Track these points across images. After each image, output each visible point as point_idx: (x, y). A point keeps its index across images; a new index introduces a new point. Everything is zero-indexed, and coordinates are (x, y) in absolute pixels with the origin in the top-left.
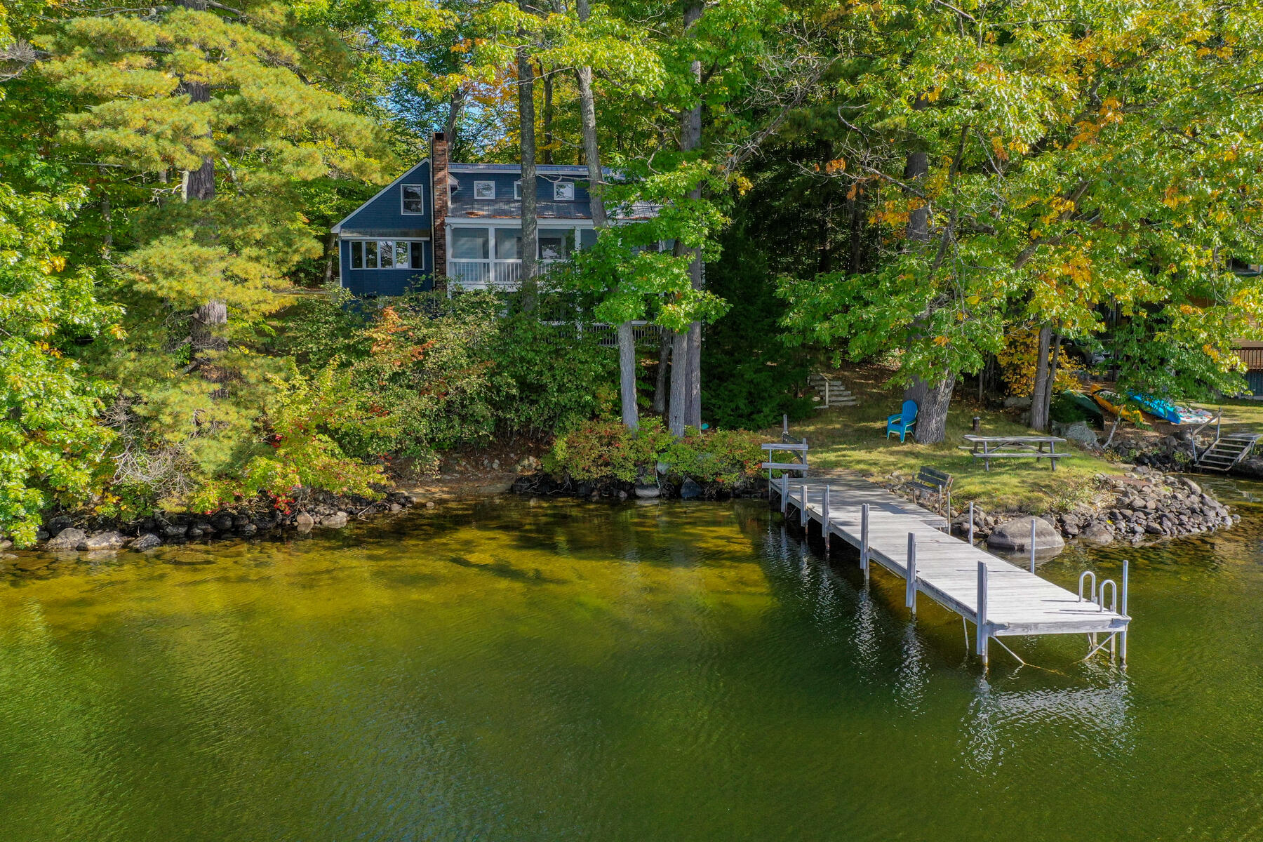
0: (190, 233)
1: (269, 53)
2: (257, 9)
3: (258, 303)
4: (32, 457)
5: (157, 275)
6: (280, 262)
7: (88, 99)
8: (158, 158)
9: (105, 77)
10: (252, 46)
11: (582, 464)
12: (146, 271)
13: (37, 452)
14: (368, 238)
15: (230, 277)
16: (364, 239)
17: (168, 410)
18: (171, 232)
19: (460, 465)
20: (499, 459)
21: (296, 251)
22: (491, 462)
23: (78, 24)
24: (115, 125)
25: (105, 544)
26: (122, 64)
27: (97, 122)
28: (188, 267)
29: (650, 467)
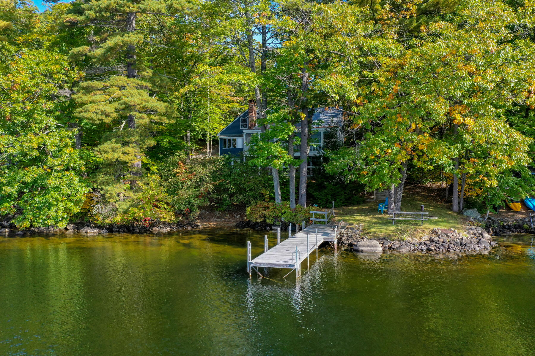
0: (114, 140)
1: (140, 86)
2: (142, 72)
3: (132, 160)
4: (66, 204)
5: (102, 152)
6: (140, 148)
7: (82, 104)
8: (97, 120)
9: (86, 98)
10: (134, 84)
11: (255, 216)
12: (100, 152)
13: (67, 203)
14: (228, 137)
15: (125, 153)
16: (227, 138)
17: (109, 192)
18: (110, 140)
19: (226, 216)
20: (240, 215)
21: (146, 145)
22: (237, 216)
23: (81, 84)
24: (85, 112)
25: (93, 232)
26: (92, 94)
27: (83, 111)
28: (110, 150)
29: (279, 219)
